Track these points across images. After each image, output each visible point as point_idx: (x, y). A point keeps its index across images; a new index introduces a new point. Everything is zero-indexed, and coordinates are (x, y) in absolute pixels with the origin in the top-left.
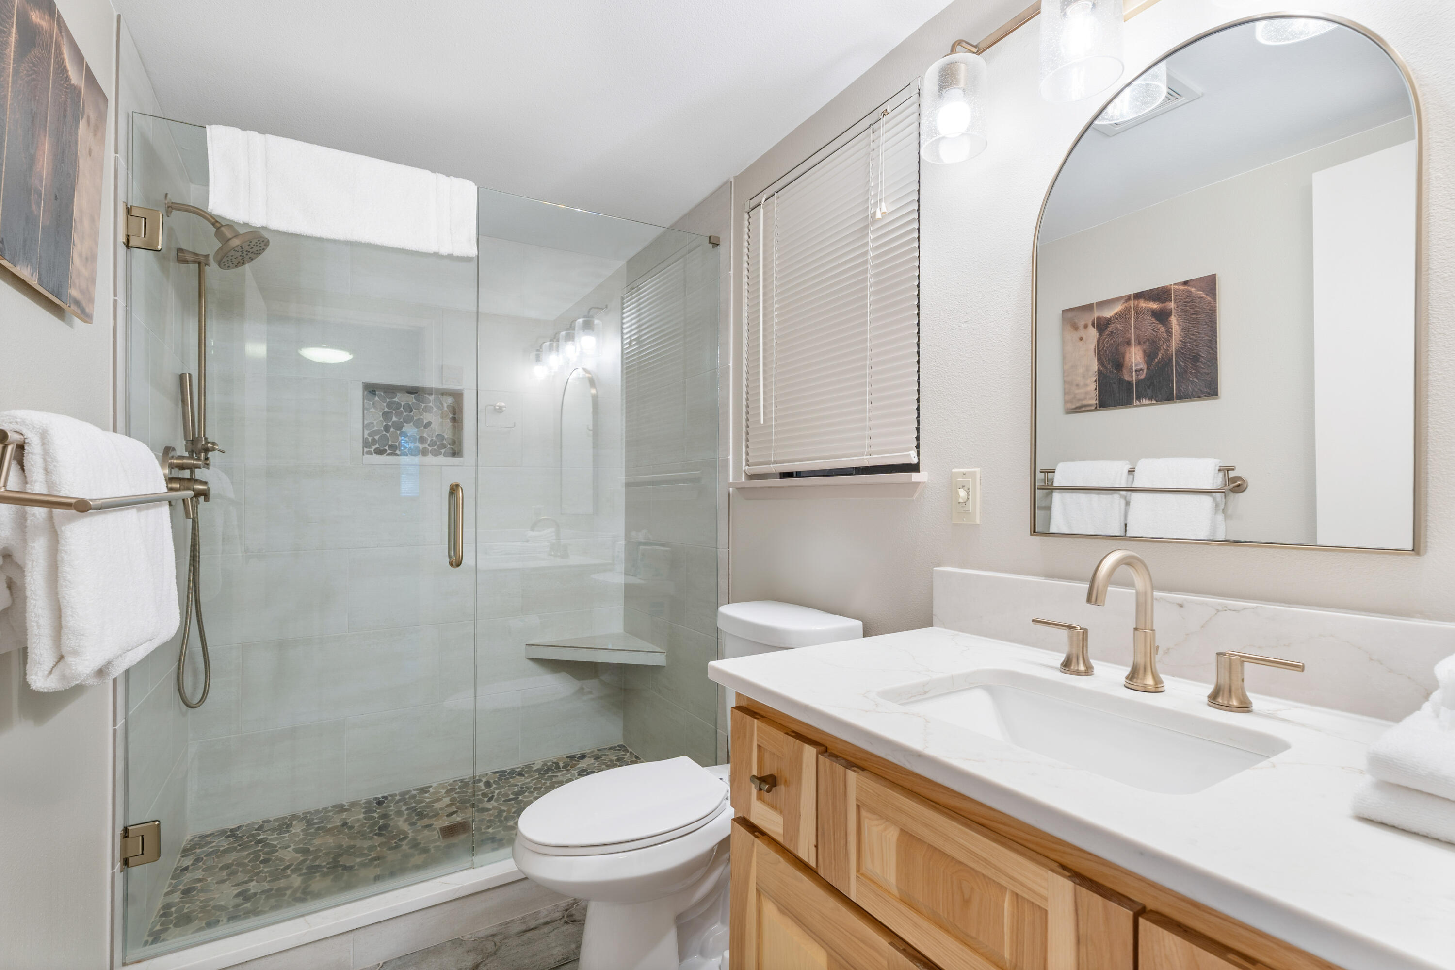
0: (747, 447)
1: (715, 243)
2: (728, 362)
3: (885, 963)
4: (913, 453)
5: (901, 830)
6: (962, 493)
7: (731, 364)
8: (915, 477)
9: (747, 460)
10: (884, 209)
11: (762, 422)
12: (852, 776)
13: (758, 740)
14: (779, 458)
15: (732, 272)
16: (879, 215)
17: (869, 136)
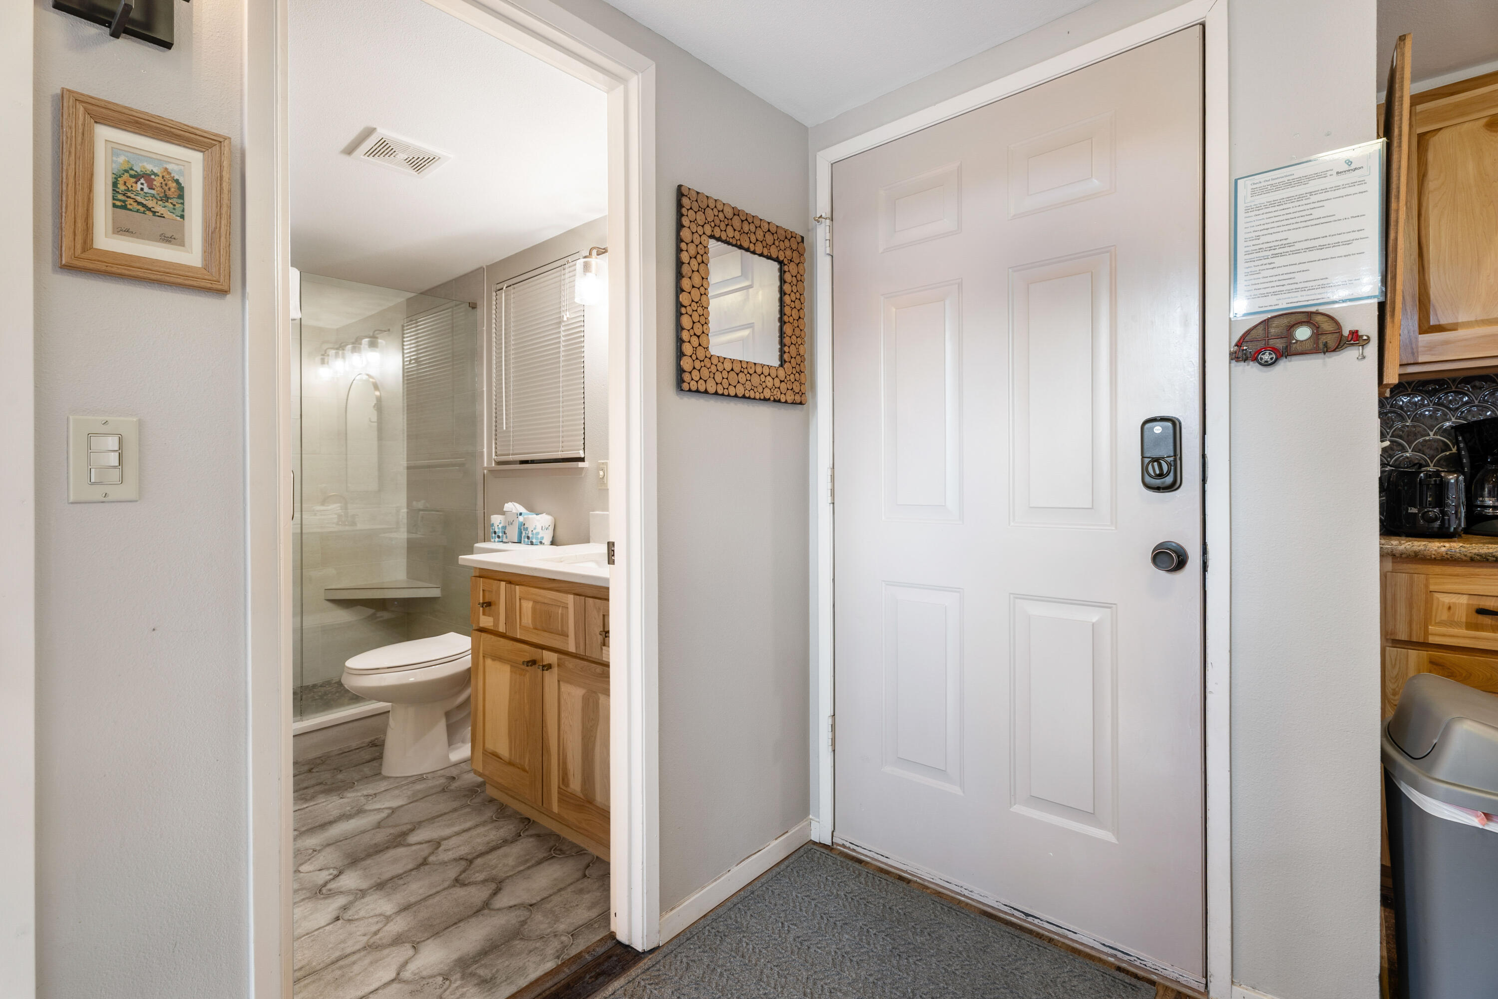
0: (496, 444)
1: (473, 306)
2: (483, 387)
3: (528, 654)
4: (581, 452)
5: (534, 601)
6: (601, 473)
7: (485, 389)
8: (581, 464)
9: (496, 452)
10: (568, 316)
11: (505, 429)
12: (517, 587)
13: (483, 585)
14: (516, 452)
15: (485, 328)
16: (565, 319)
17: (561, 270)
